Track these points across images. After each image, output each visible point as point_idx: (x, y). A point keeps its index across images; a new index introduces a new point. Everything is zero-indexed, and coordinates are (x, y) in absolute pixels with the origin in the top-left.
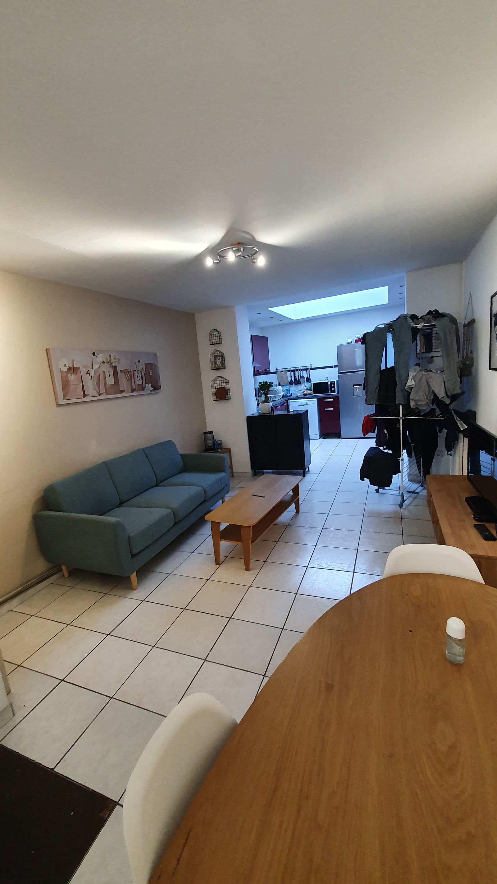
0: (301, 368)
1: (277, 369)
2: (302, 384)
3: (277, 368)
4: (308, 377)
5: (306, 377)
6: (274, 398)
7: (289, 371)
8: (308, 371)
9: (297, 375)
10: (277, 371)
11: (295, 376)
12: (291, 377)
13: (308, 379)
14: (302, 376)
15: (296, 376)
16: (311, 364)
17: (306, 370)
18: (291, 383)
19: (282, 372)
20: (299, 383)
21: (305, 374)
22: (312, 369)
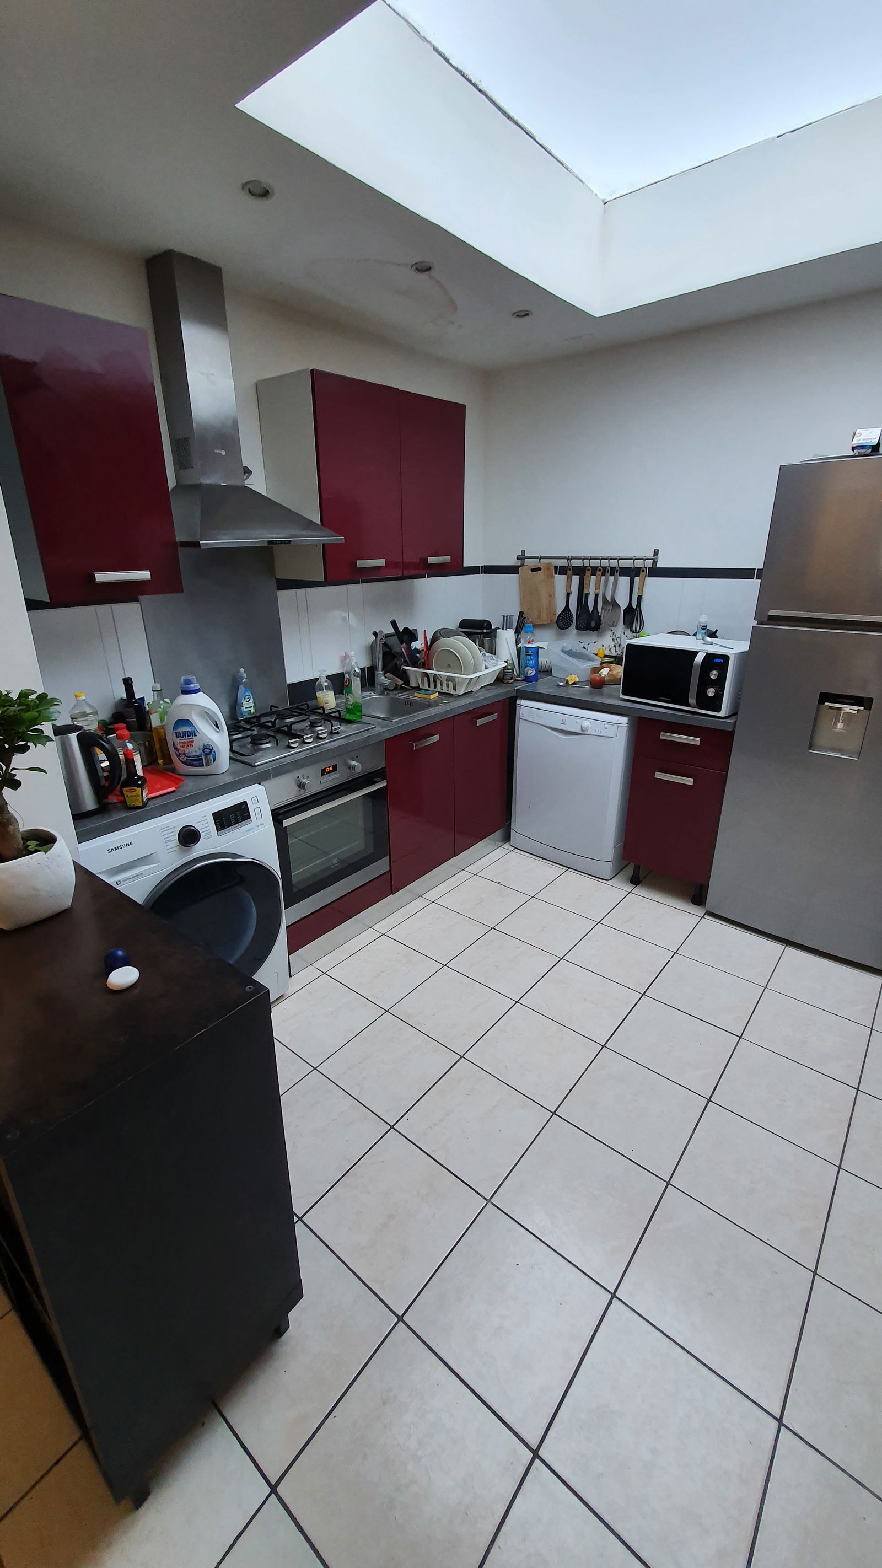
0: (614, 563)
1: (522, 558)
2: (605, 630)
3: (523, 552)
4: (634, 606)
5: (623, 604)
6: (448, 686)
7: (562, 570)
8: (637, 579)
9: (591, 590)
10: (522, 565)
11: (582, 596)
12: (568, 595)
13: (633, 616)
14: (609, 599)
15: (587, 595)
16: (656, 552)
17: (632, 573)
18: (563, 621)
19: (539, 569)
20: (593, 624)
21: (621, 591)
22: (656, 572)
